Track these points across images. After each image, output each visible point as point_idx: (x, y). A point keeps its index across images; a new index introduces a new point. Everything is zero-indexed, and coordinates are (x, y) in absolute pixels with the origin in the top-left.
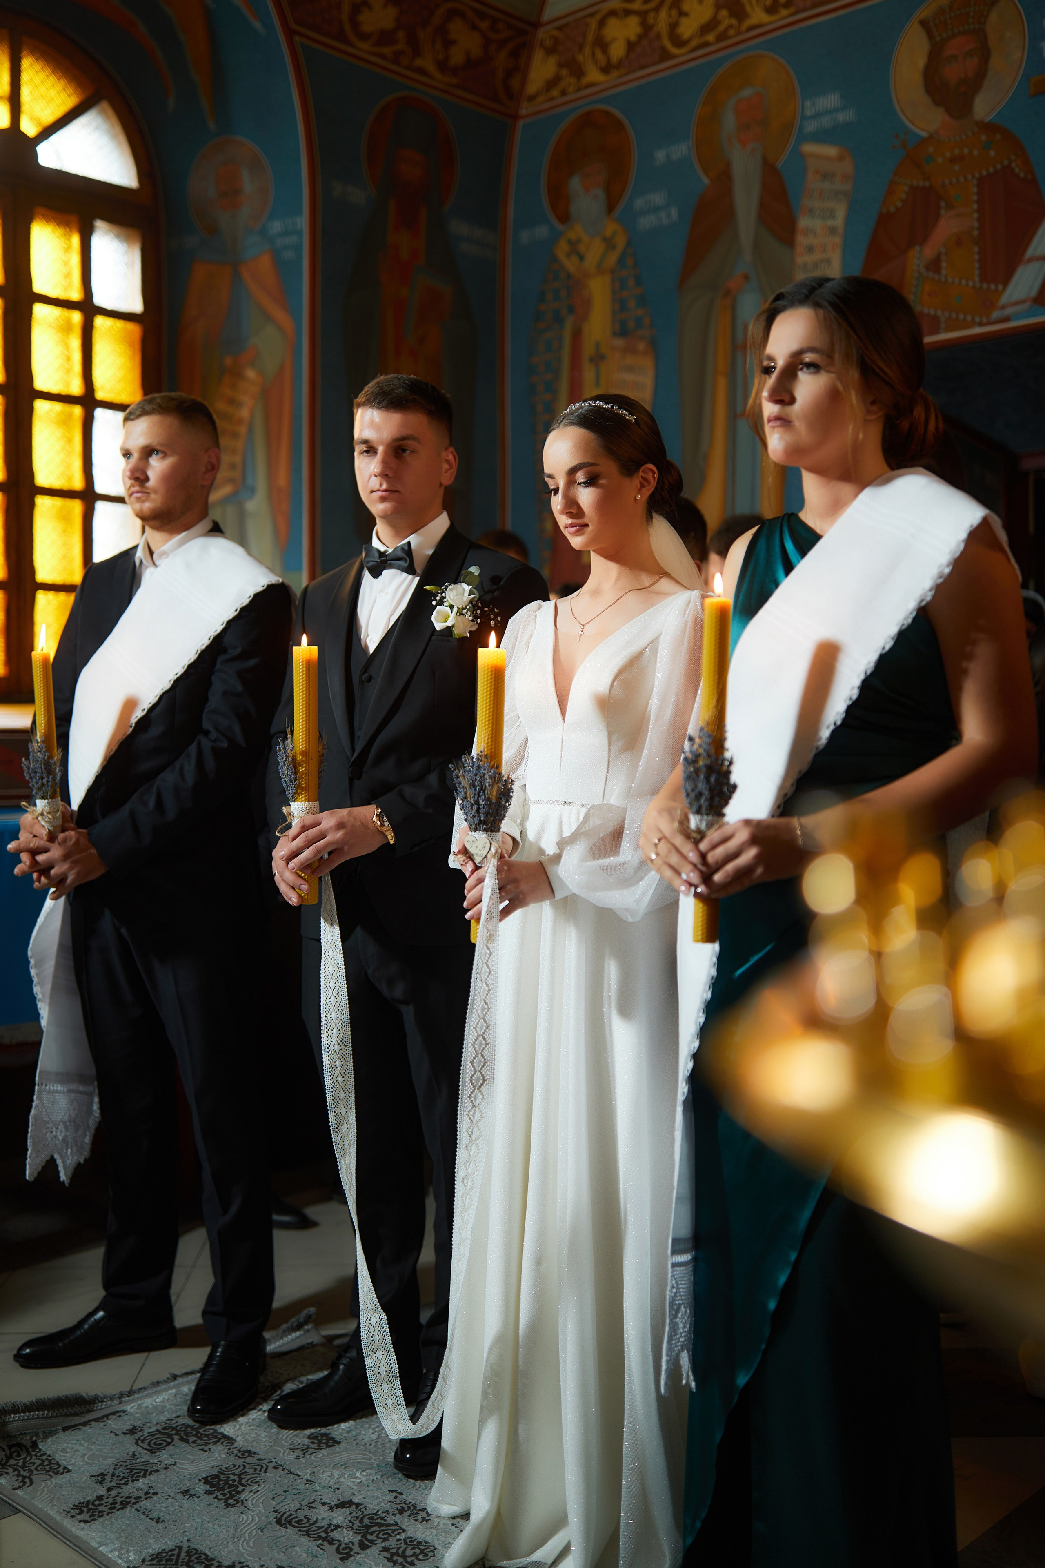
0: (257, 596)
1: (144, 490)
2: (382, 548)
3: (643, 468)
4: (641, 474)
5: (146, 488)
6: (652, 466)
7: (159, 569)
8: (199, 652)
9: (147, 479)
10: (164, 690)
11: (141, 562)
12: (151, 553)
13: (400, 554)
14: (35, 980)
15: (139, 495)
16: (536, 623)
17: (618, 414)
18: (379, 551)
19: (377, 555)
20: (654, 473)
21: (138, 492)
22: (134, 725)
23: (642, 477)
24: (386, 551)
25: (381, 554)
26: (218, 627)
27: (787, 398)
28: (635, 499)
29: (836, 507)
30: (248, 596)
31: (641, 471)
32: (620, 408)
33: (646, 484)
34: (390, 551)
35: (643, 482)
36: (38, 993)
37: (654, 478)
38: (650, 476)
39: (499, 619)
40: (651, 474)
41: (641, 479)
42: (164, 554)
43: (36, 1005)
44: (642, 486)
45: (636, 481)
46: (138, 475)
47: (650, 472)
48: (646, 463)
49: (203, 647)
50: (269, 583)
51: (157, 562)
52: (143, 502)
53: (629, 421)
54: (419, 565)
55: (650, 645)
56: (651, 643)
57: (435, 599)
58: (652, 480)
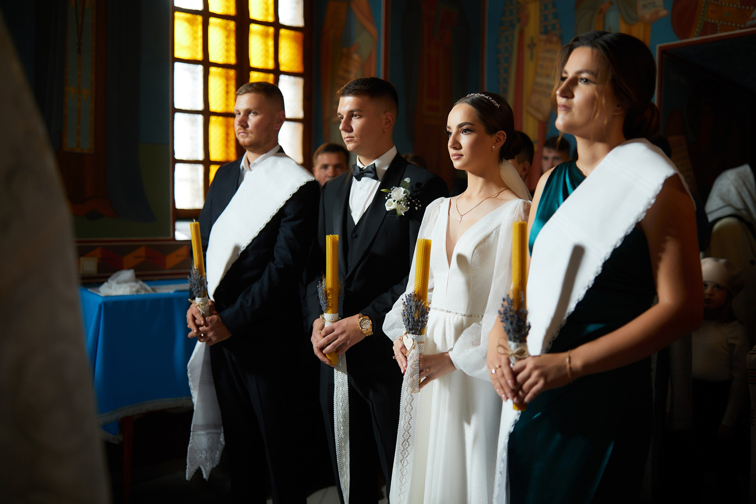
1: (246, 132)
2: (361, 166)
3: (499, 132)
4: (497, 135)
5: (247, 130)
6: (504, 132)
7: (252, 172)
8: (272, 217)
9: (248, 126)
10: (254, 237)
11: (243, 168)
12: (249, 163)
13: (370, 169)
14: (190, 379)
15: (243, 134)
16: (440, 210)
17: (491, 102)
18: (359, 168)
19: (358, 170)
20: (504, 136)
21: (243, 133)
23: (497, 137)
24: (363, 168)
25: (361, 170)
26: (281, 203)
27: (570, 96)
28: (492, 148)
29: (594, 160)
30: (297, 188)
31: (497, 133)
32: (492, 99)
33: (499, 141)
34: (365, 168)
36: (192, 386)
37: (504, 139)
38: (502, 137)
39: (420, 206)
40: (503, 136)
41: (497, 138)
42: (255, 164)
43: (190, 391)
44: (497, 142)
45: (495, 139)
46: (242, 124)
47: (502, 135)
48: (501, 130)
49: (274, 214)
50: (308, 181)
51: (252, 169)
52: (245, 138)
53: (496, 106)
54: (380, 175)
55: (495, 230)
56: (496, 229)
57: (387, 196)
58: (502, 139)
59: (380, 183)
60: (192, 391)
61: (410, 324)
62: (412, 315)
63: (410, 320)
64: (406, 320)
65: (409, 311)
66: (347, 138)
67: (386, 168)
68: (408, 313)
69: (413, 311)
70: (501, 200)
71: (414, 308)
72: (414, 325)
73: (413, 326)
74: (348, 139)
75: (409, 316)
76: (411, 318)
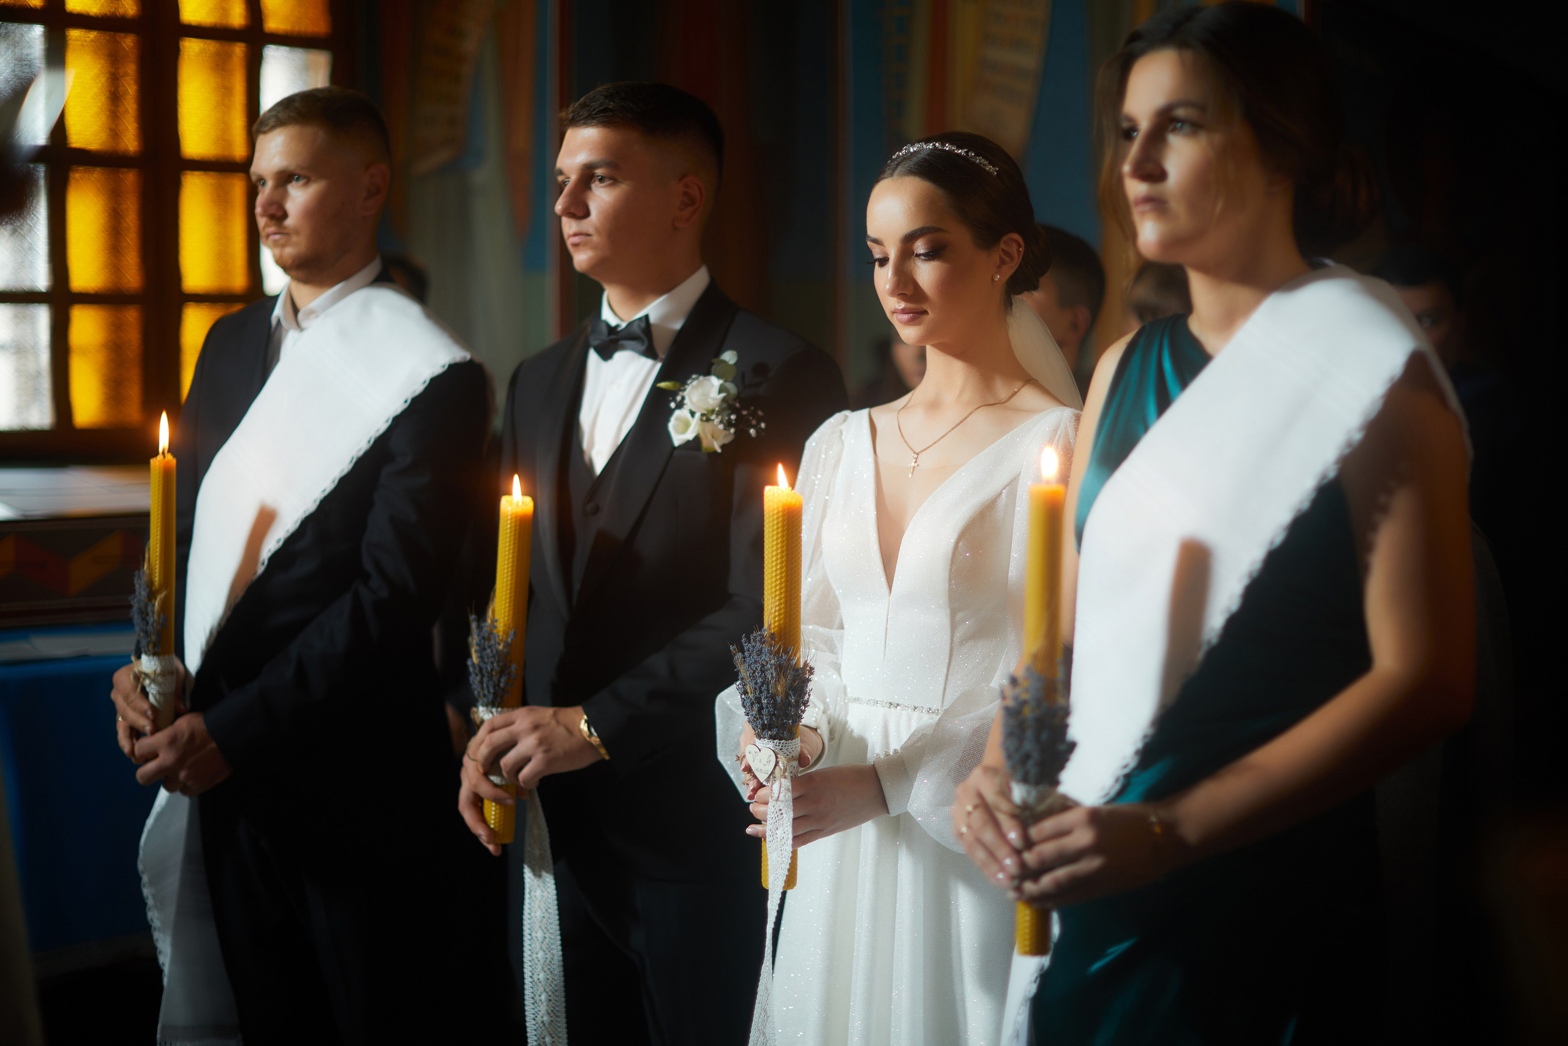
0: (435, 383)
1: (282, 231)
2: (613, 321)
3: (1005, 238)
4: (1003, 246)
5: (285, 228)
6: (1016, 236)
7: (305, 334)
8: (354, 460)
9: (285, 215)
10: (307, 513)
11: (279, 322)
12: (296, 310)
13: (636, 329)
15: (277, 237)
17: (974, 163)
18: (608, 325)
19: (604, 330)
20: (1020, 246)
21: (275, 234)
22: (266, 562)
23: (1002, 250)
24: (617, 326)
25: (612, 330)
26: (379, 424)
27: (1156, 172)
28: (993, 280)
30: (423, 380)
31: (1002, 242)
32: (977, 155)
33: (1007, 259)
34: (624, 325)
35: (1004, 257)
36: (155, 920)
37: (1019, 252)
38: (1013, 249)
39: (763, 425)
40: (1015, 246)
41: (1002, 254)
42: (311, 313)
43: (151, 937)
44: (1003, 262)
45: (996, 256)
46: (272, 210)
47: (1013, 244)
48: (1010, 232)
49: (361, 453)
50: (452, 362)
51: (304, 324)
52: (283, 246)
53: (989, 173)
54: (662, 345)
55: (1006, 490)
56: (1007, 486)
57: (674, 400)
58: (1016, 255)
59: (659, 365)
60: (156, 935)
61: (764, 712)
62: (768, 690)
63: (764, 701)
64: (752, 704)
65: (759, 680)
66: (575, 235)
67: (678, 325)
68: (756, 683)
69: (772, 678)
70: (1018, 410)
71: (771, 674)
72: (774, 714)
73: (771, 719)
74: (576, 240)
75: (761, 692)
76: (767, 697)
